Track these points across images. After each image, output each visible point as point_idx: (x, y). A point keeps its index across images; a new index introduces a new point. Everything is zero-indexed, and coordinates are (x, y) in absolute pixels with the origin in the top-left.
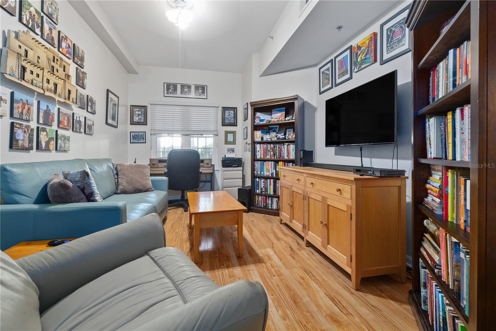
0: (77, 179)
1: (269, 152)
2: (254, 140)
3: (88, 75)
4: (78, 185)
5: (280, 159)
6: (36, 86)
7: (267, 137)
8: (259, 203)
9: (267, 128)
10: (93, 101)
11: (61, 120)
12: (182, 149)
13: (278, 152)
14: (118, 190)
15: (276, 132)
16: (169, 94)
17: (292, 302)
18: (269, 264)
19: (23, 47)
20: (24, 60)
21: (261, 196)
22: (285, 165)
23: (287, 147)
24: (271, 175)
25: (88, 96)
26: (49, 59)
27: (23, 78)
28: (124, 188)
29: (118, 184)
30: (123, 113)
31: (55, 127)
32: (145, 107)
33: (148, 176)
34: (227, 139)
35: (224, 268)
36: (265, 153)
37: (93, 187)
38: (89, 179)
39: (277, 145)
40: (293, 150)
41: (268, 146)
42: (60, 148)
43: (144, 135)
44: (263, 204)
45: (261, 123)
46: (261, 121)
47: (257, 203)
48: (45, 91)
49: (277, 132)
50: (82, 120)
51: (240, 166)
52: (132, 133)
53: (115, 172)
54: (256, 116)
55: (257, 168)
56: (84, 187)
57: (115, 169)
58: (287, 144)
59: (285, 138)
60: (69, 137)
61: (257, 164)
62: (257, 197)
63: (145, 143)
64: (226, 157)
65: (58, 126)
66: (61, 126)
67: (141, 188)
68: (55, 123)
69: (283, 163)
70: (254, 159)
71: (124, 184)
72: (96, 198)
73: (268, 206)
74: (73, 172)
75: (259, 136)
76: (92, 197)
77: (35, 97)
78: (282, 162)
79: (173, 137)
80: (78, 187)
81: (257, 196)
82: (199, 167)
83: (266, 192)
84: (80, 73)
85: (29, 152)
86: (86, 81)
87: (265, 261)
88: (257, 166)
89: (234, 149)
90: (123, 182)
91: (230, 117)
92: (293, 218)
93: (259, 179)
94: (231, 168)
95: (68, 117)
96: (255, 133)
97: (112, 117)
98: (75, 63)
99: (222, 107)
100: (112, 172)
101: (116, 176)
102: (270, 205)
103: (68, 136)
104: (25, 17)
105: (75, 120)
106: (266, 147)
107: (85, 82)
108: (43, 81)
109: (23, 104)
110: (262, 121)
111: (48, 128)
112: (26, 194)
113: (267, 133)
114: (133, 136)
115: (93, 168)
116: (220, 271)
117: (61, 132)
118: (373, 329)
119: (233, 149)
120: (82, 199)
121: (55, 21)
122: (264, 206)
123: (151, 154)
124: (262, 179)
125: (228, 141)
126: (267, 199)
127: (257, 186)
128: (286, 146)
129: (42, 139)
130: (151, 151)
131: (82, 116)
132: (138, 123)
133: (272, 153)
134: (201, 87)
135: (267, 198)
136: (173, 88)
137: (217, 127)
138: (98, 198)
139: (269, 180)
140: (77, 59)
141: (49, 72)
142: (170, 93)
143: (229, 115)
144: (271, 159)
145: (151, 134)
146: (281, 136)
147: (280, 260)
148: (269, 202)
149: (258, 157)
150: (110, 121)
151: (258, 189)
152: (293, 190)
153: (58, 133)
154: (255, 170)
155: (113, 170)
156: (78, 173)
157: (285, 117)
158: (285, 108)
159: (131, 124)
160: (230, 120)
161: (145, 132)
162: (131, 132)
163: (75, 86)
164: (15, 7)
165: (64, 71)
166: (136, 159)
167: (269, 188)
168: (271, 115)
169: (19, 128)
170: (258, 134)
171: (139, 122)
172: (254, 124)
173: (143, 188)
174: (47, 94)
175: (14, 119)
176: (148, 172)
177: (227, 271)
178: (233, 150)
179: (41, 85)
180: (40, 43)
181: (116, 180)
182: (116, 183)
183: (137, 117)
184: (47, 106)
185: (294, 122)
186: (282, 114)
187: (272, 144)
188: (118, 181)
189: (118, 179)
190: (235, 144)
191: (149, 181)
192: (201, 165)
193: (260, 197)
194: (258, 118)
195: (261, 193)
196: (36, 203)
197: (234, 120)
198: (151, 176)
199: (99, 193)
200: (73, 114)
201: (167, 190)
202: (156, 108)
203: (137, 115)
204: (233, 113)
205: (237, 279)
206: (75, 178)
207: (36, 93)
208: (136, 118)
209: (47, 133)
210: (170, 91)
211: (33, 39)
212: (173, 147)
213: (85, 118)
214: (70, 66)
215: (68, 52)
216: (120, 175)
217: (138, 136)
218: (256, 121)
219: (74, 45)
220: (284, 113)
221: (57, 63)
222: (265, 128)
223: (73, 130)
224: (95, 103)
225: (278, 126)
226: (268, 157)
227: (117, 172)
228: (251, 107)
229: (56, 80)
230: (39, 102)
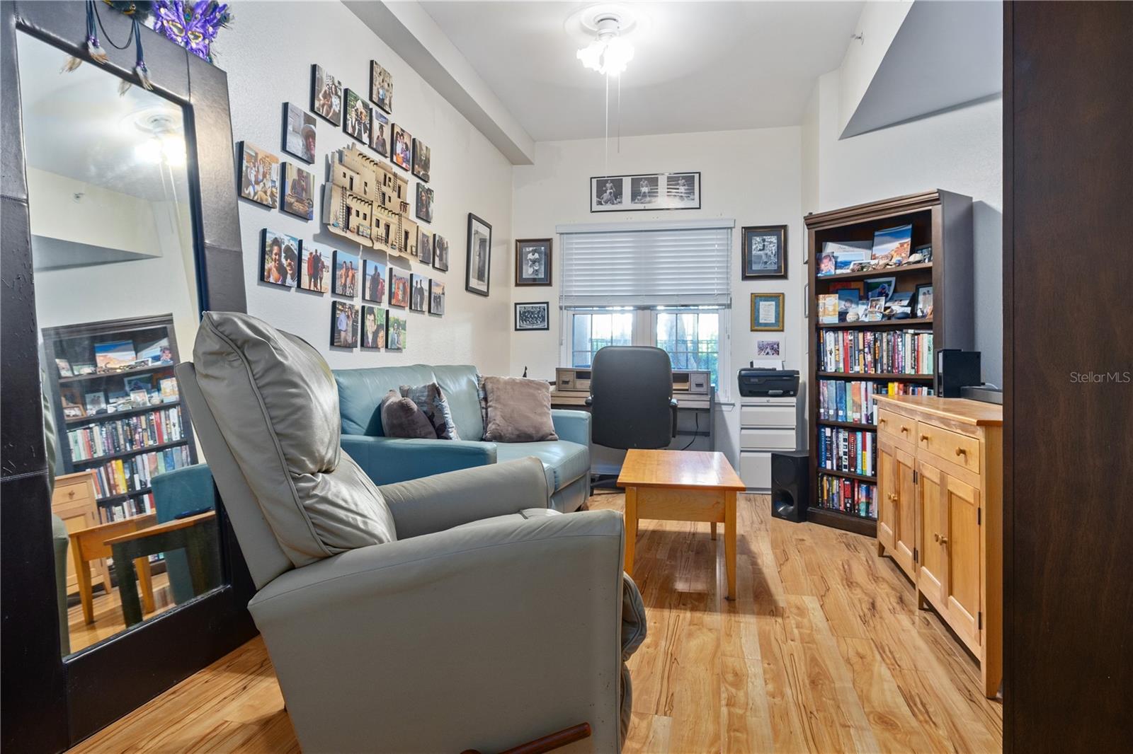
0: (424, 399)
1: (861, 356)
2: (818, 321)
3: (435, 195)
4: (425, 409)
5: (891, 375)
6: (363, 236)
7: (859, 312)
8: (833, 500)
9: (860, 285)
10: (443, 244)
11: (393, 290)
12: (635, 345)
13: (885, 354)
14: (486, 432)
15: (887, 296)
16: (602, 204)
17: (807, 682)
18: (793, 622)
19: (349, 173)
20: (350, 195)
21: (839, 478)
22: (906, 392)
23: (913, 340)
24: (867, 419)
25: (434, 235)
26: (378, 182)
27: (347, 227)
28: (498, 428)
29: (486, 420)
30: (501, 260)
31: (385, 305)
32: (549, 241)
33: (547, 407)
34: (758, 316)
35: (686, 609)
36: (849, 359)
37: (446, 414)
38: (441, 400)
39: (885, 335)
40: (929, 350)
41: (858, 338)
42: (392, 345)
43: (544, 309)
44: (842, 503)
45: (839, 272)
46: (838, 265)
47: (826, 498)
48: (374, 241)
49: (890, 296)
50: (426, 286)
51: (792, 393)
52: (518, 306)
53: (482, 396)
54: (824, 254)
55: (826, 399)
56: (433, 413)
57: (482, 388)
58: (911, 331)
59: (913, 314)
60: (405, 322)
61: (825, 389)
62: (827, 480)
63: (548, 329)
64: (755, 366)
65: (390, 303)
66: (393, 302)
67: (531, 431)
68: (385, 298)
69: (901, 386)
70: (819, 374)
71: (499, 420)
72: (450, 434)
73: (859, 510)
74: (415, 387)
75: (831, 308)
76: (444, 431)
77: (361, 253)
78: (896, 384)
79: (611, 314)
80: (425, 412)
81: (825, 478)
82: (669, 393)
83: (852, 470)
84: (423, 194)
85: (352, 352)
86: (434, 208)
87: (786, 615)
88: (826, 393)
89: (778, 345)
90: (496, 415)
91: (766, 254)
92: (899, 535)
93: (832, 432)
94: (763, 400)
95: (404, 284)
96: (821, 302)
97: (479, 271)
98: (415, 175)
99: (743, 228)
100: (477, 394)
101: (483, 404)
102: (863, 507)
103: (403, 321)
104: (350, 122)
105: (413, 289)
106: (851, 340)
107: (430, 210)
108: (371, 225)
109: (346, 269)
110: (841, 268)
111: (375, 306)
112: (356, 420)
113: (861, 298)
114: (520, 312)
115: (444, 383)
116: (674, 613)
117: (394, 313)
118: (967, 749)
119: (776, 346)
120: (430, 433)
121: (387, 109)
122: (845, 507)
123: (560, 357)
124: (840, 430)
125: (761, 321)
126: (856, 489)
127: (826, 449)
128: (908, 338)
129: (368, 328)
130: (560, 349)
131: (426, 278)
132: (534, 282)
133: (869, 358)
134: (683, 178)
135: (856, 485)
136: (611, 188)
137: (728, 284)
138: (453, 434)
139: (859, 435)
140: (419, 166)
141: (379, 206)
142: (606, 202)
143: (765, 248)
144: (866, 376)
145: (561, 308)
146: (900, 308)
147: (825, 620)
148: (860, 496)
149: (831, 368)
150: (474, 283)
151: (831, 459)
152: (900, 460)
153: (390, 315)
154: (822, 405)
155: (478, 391)
156: (424, 389)
157: (911, 254)
158: (910, 227)
159: (517, 285)
160: (766, 263)
161: (547, 303)
162: (516, 304)
163: (413, 222)
164: (340, 111)
165: (399, 197)
166: (526, 369)
167: (859, 457)
168: (870, 247)
169: (341, 311)
170: (830, 306)
171: (534, 280)
172: (817, 277)
173: (534, 432)
174: (378, 246)
175: (338, 296)
176: (547, 397)
177: (688, 614)
178: (775, 349)
179: (369, 231)
180: (368, 159)
181: (484, 411)
182: (483, 417)
183: (531, 266)
184: (376, 268)
185: (931, 268)
186: (902, 245)
187: (869, 331)
188: (487, 414)
189: (486, 409)
190: (782, 331)
191: (548, 420)
192: (674, 388)
193: (835, 482)
194: (830, 260)
195: (838, 469)
196: (367, 434)
197: (778, 263)
198: (552, 408)
199: (454, 426)
200: (411, 275)
201: (588, 442)
202: (572, 243)
203: (530, 263)
204: (776, 241)
205: (705, 630)
206: (421, 398)
207: (361, 246)
208: (527, 271)
209: (375, 316)
210: (606, 196)
211: (360, 154)
212: (614, 338)
213: (430, 281)
214: (407, 183)
215: (406, 160)
216: (491, 401)
217: (532, 313)
218: (823, 266)
219: (414, 140)
220: (908, 240)
221: (389, 186)
222: (854, 285)
223: (411, 308)
224: (447, 247)
225: (893, 279)
226: (857, 368)
227: (485, 393)
228: (808, 229)
229: (388, 219)
230: (365, 262)
